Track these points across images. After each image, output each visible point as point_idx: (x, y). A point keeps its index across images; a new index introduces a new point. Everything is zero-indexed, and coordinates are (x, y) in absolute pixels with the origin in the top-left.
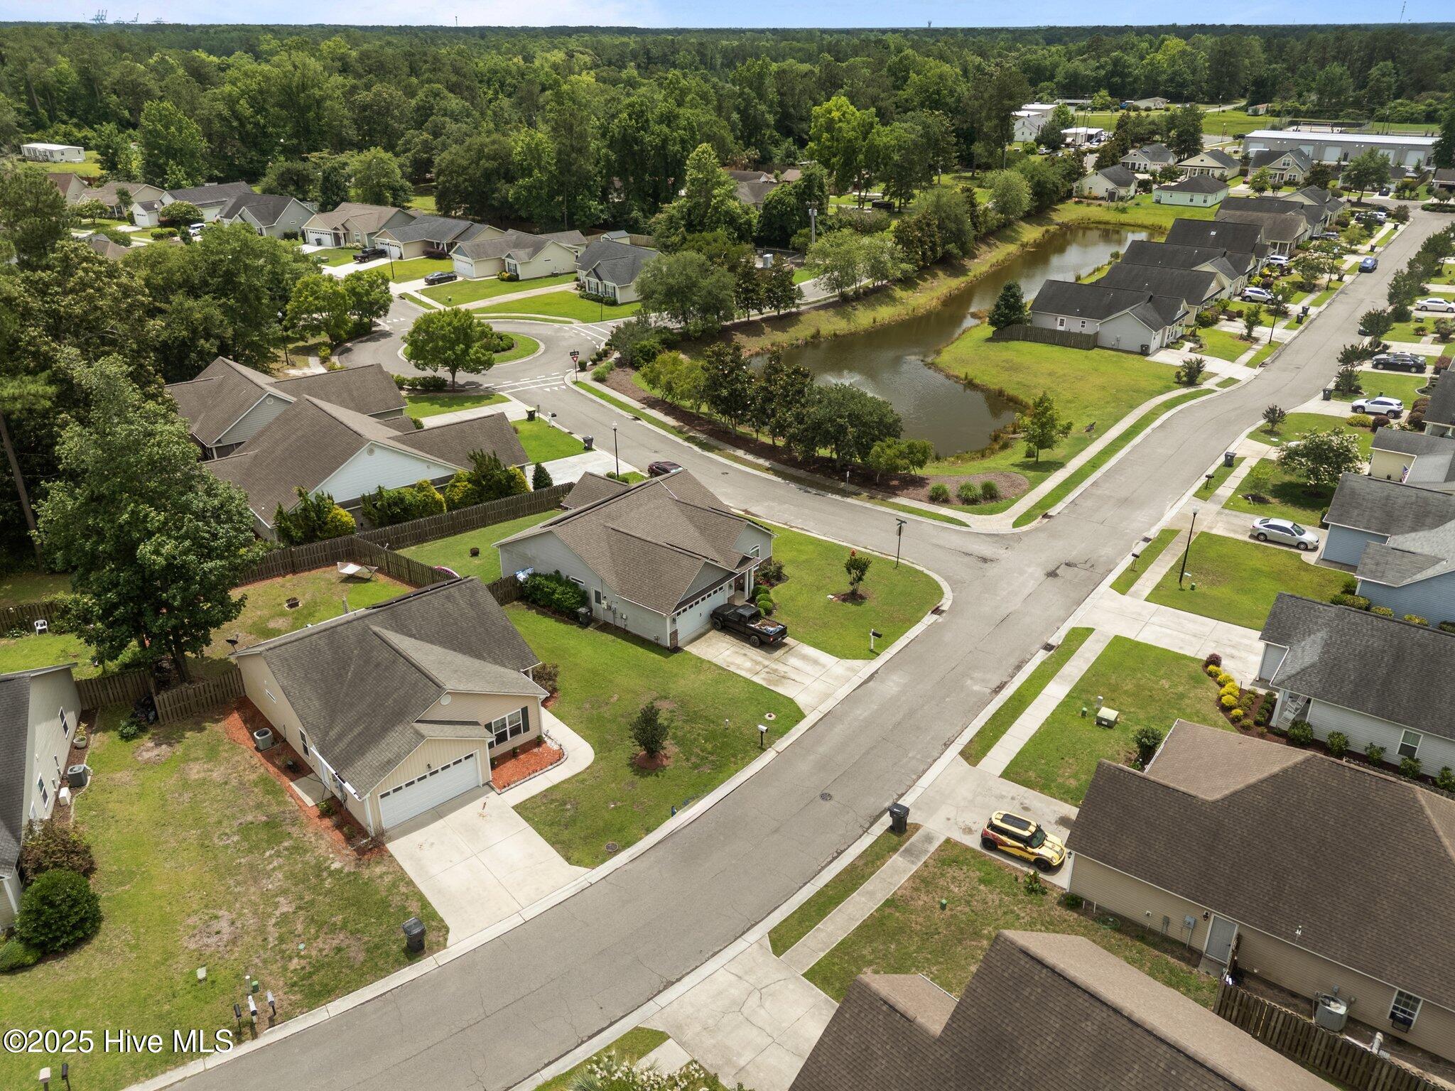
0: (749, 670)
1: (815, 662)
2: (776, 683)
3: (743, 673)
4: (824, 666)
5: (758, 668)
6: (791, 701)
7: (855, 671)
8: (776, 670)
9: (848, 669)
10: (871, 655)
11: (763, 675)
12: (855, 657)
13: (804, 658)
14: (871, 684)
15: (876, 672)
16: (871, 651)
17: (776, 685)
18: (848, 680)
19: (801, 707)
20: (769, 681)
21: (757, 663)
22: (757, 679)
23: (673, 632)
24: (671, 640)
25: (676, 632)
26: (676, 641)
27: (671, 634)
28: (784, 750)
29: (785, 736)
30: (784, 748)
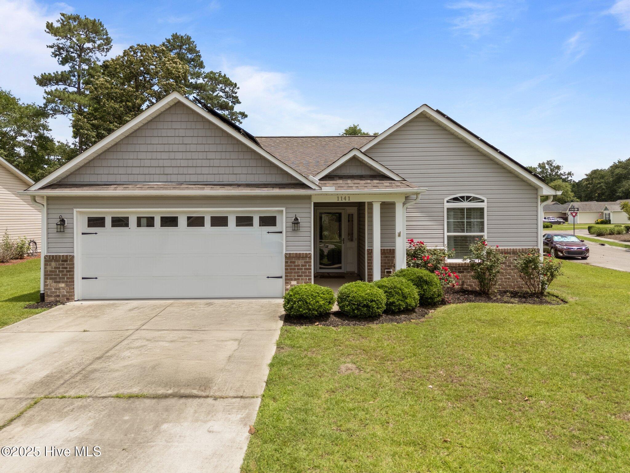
23: (56, 259)
24: (46, 276)
25: (65, 261)
26: (63, 285)
27: (47, 260)
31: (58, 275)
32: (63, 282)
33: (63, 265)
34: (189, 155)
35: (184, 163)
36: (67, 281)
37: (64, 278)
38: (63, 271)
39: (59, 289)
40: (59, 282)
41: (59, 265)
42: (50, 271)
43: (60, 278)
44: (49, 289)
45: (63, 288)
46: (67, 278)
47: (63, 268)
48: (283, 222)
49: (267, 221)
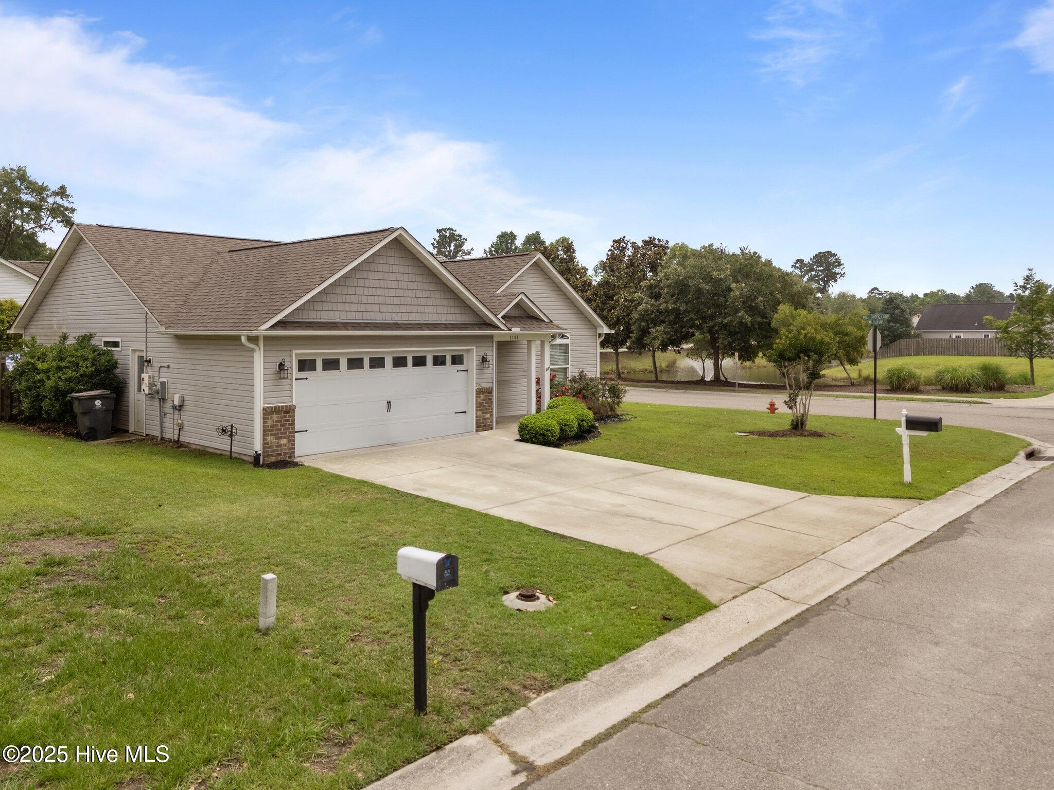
1: (725, 495)
2: (579, 522)
3: (464, 502)
11: (535, 506)
13: (686, 487)
17: (578, 526)
19: (685, 577)
20: (552, 518)
22: (510, 514)
23: (277, 410)
24: (266, 432)
25: (288, 412)
26: (284, 441)
27: (268, 412)
28: (576, 754)
29: (594, 675)
30: (578, 743)
31: (280, 430)
32: (285, 438)
33: (285, 417)
34: (400, 293)
35: (397, 301)
36: (289, 437)
37: (286, 433)
38: (285, 425)
39: (280, 446)
40: (281, 438)
41: (281, 418)
42: (272, 426)
43: (282, 433)
44: (270, 447)
45: (285, 445)
46: (290, 433)
47: (285, 421)
48: (472, 360)
49: (457, 360)
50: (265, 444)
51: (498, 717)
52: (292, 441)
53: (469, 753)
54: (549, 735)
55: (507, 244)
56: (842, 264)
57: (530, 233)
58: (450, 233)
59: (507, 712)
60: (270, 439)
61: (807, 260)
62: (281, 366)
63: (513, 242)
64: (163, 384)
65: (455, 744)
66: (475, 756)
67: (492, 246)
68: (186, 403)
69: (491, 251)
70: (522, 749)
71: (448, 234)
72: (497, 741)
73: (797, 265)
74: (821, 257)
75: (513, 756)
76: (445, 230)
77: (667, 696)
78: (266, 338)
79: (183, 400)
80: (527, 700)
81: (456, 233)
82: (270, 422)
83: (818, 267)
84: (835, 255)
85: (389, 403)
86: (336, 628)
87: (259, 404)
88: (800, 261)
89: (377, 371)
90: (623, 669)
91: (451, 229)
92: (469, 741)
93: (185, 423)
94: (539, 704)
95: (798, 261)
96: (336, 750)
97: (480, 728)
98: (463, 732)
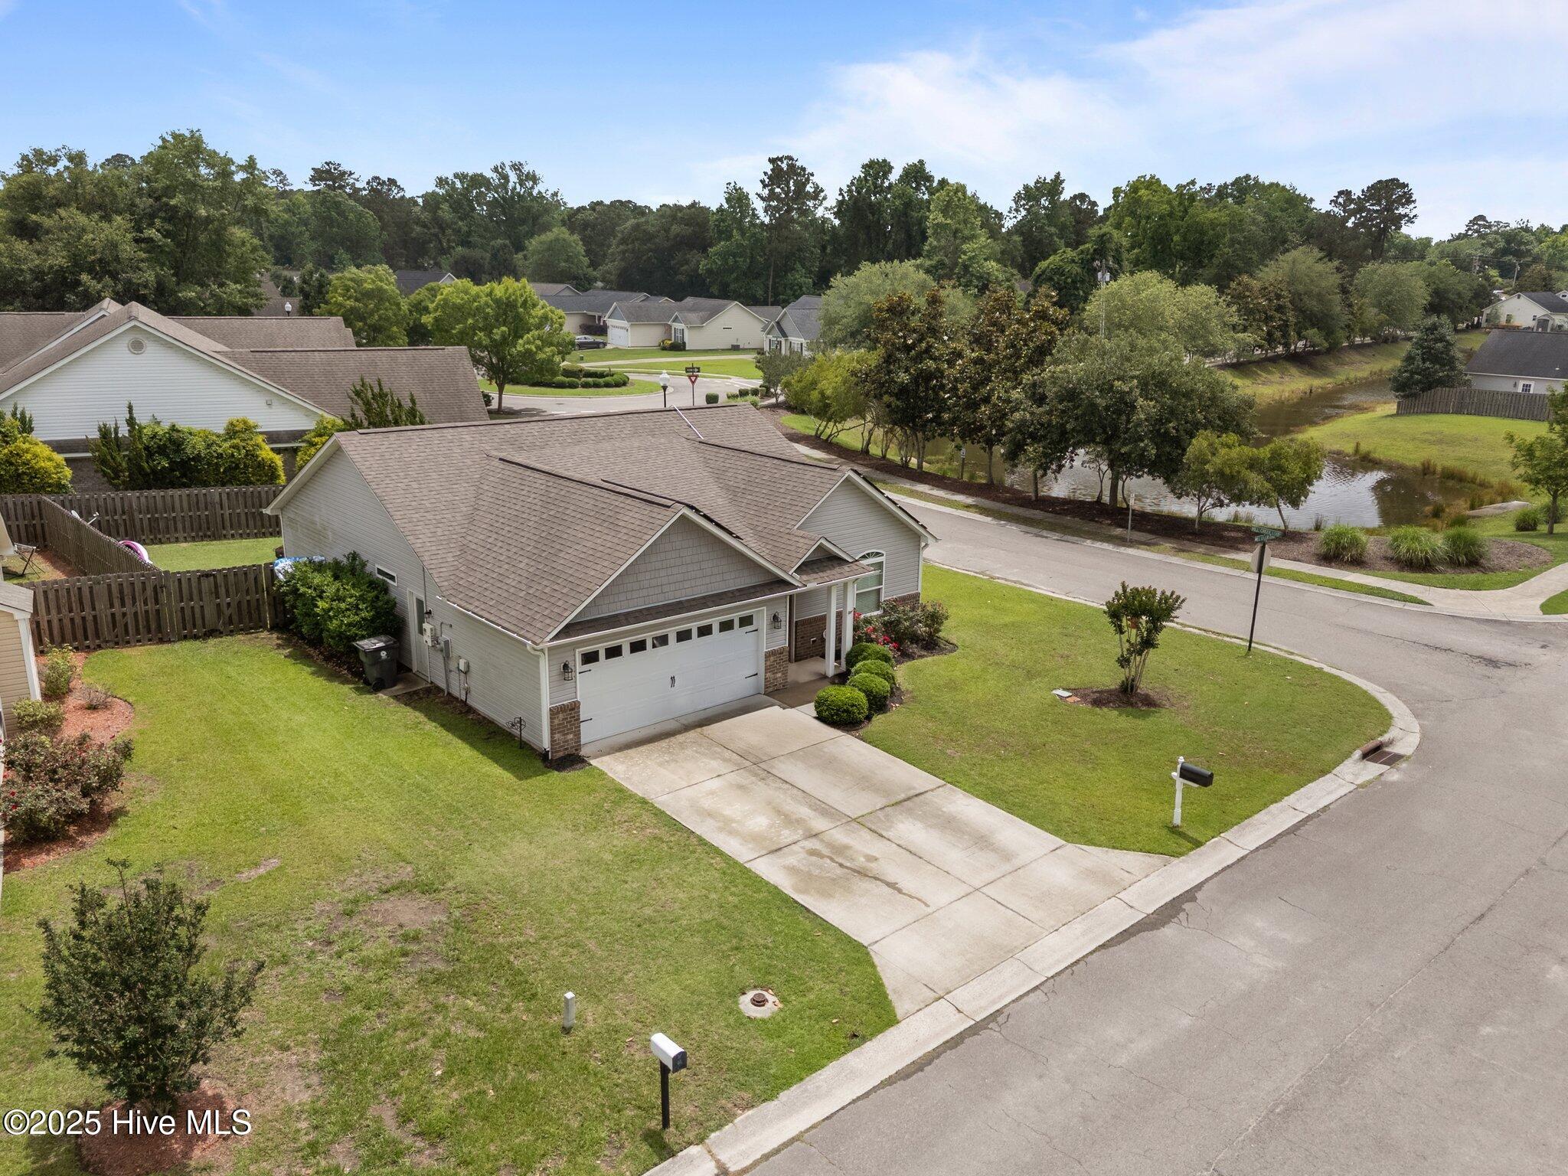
0: (755, 839)
1: (982, 841)
2: (827, 888)
3: (732, 846)
4: (1006, 856)
5: (787, 835)
6: (859, 955)
7: (1115, 887)
8: (841, 850)
9: (1091, 874)
10: (1172, 843)
11: (795, 857)
12: (1117, 843)
13: (949, 825)
14: (1169, 931)
15: (1190, 895)
16: (1174, 830)
17: (825, 894)
18: (1085, 909)
19: (890, 981)
20: (806, 879)
21: (789, 821)
22: (769, 870)
23: (562, 709)
24: (553, 731)
25: (573, 709)
26: (571, 736)
27: (554, 713)
28: (755, 1164)
29: (784, 1096)
30: (758, 1156)
31: (566, 726)
32: (571, 733)
33: (571, 713)
36: (575, 729)
37: (572, 728)
38: (571, 721)
39: (567, 742)
40: (567, 734)
41: (566, 715)
42: (559, 725)
43: (568, 729)
44: (558, 744)
45: (571, 740)
46: (575, 725)
47: (571, 717)
48: (762, 620)
49: (746, 621)
50: (553, 741)
51: (713, 1131)
52: (578, 735)
53: (691, 1160)
54: (743, 1147)
55: (877, 179)
56: (1414, 201)
57: (910, 163)
58: (788, 165)
59: (719, 1127)
60: (557, 736)
61: (1357, 193)
62: (566, 666)
63: (885, 176)
64: (447, 643)
65: (685, 1152)
66: (695, 1162)
67: (852, 183)
68: (471, 669)
69: (850, 191)
70: (723, 1157)
71: (784, 166)
72: (709, 1152)
73: (1341, 200)
74: (1380, 189)
75: (718, 1161)
76: (780, 159)
77: (827, 1118)
78: (550, 649)
79: (468, 666)
80: (735, 1116)
81: (798, 164)
82: (556, 722)
83: (1372, 205)
84: (1405, 185)
85: (673, 679)
86: (617, 1032)
87: (546, 705)
88: (1346, 193)
89: (661, 649)
90: (806, 1090)
91: (790, 158)
92: (693, 1150)
93: (472, 689)
94: (742, 1120)
95: (1341, 193)
96: (615, 1151)
97: (701, 1140)
98: (690, 1144)
